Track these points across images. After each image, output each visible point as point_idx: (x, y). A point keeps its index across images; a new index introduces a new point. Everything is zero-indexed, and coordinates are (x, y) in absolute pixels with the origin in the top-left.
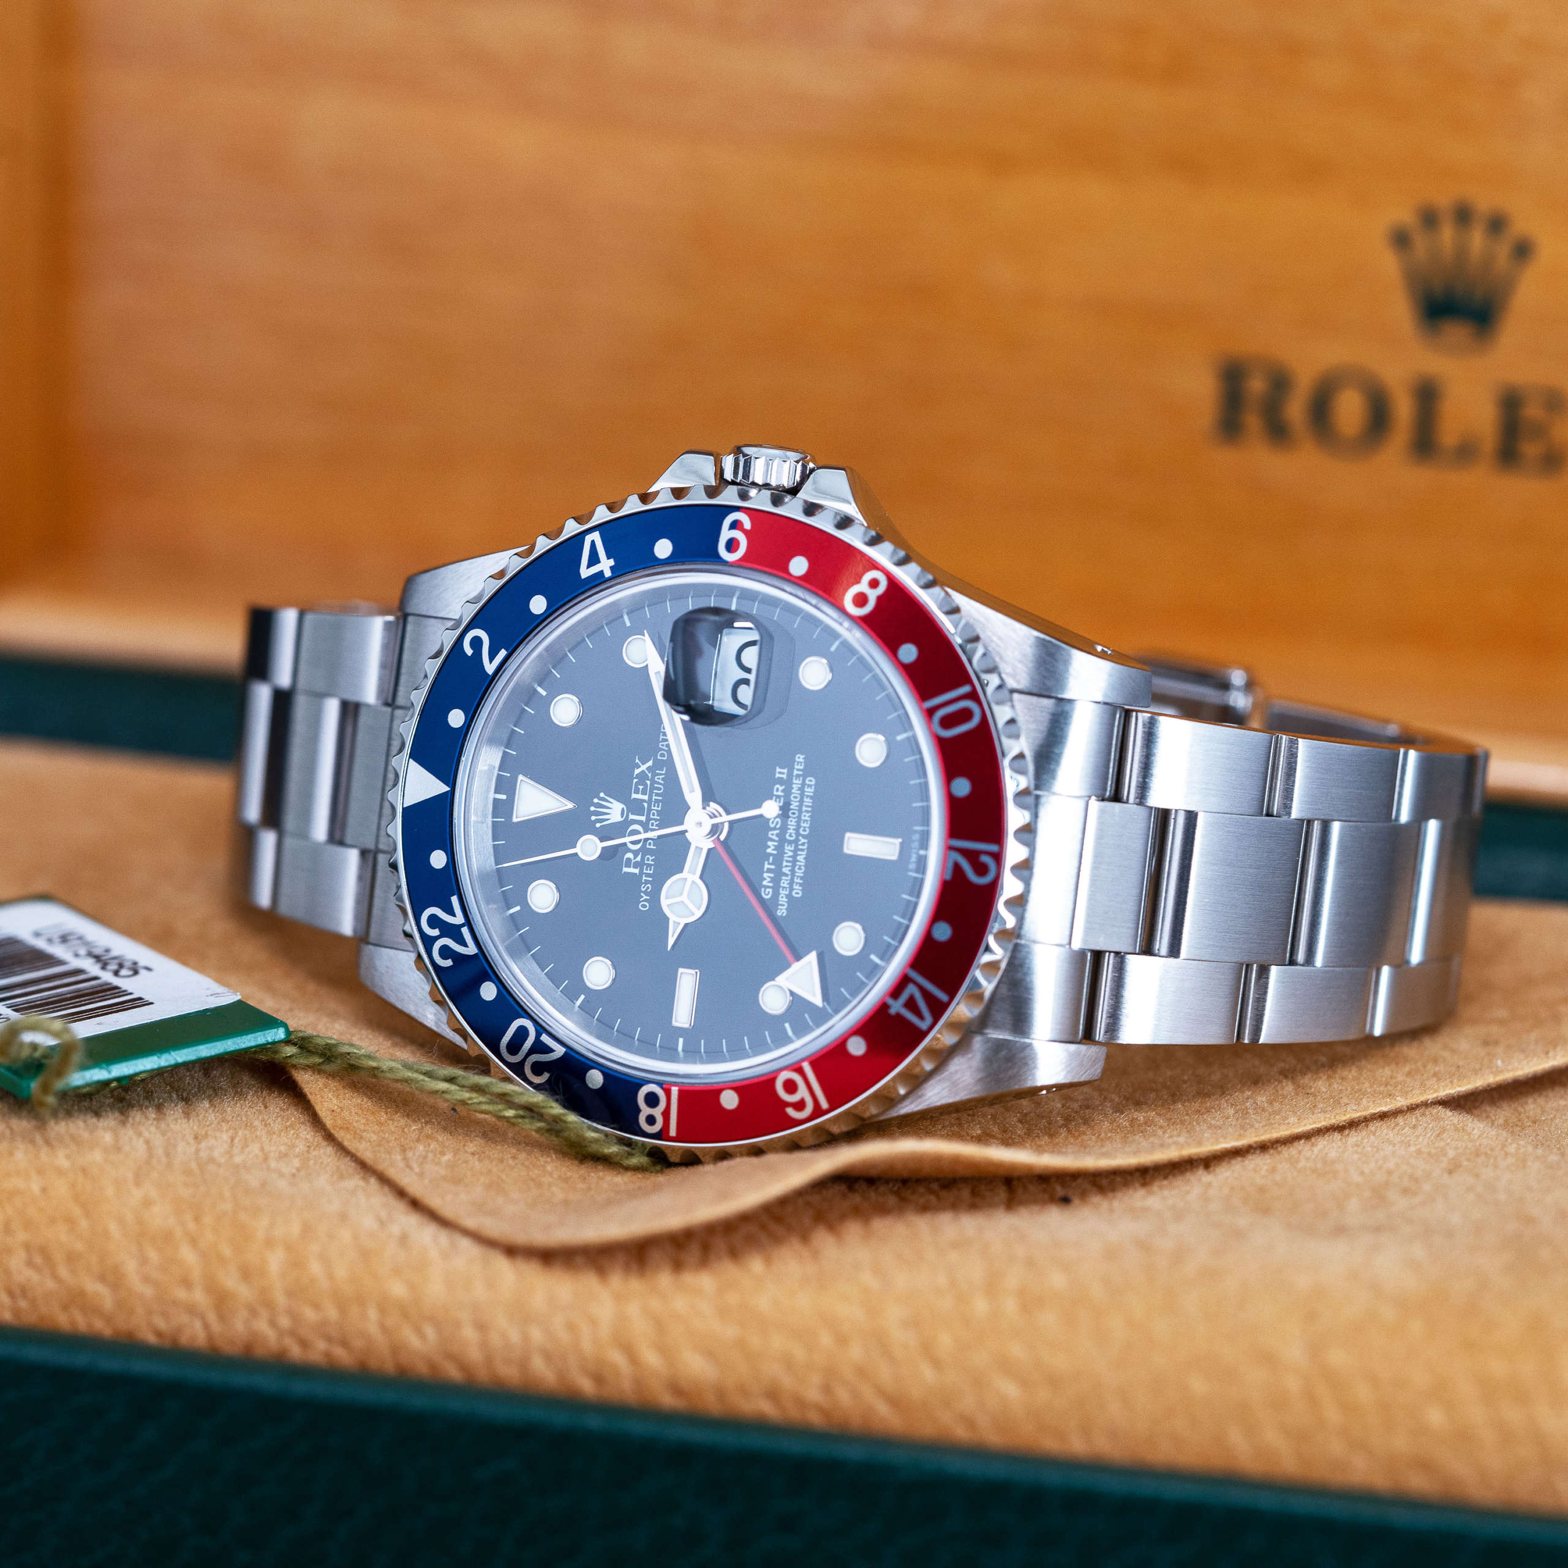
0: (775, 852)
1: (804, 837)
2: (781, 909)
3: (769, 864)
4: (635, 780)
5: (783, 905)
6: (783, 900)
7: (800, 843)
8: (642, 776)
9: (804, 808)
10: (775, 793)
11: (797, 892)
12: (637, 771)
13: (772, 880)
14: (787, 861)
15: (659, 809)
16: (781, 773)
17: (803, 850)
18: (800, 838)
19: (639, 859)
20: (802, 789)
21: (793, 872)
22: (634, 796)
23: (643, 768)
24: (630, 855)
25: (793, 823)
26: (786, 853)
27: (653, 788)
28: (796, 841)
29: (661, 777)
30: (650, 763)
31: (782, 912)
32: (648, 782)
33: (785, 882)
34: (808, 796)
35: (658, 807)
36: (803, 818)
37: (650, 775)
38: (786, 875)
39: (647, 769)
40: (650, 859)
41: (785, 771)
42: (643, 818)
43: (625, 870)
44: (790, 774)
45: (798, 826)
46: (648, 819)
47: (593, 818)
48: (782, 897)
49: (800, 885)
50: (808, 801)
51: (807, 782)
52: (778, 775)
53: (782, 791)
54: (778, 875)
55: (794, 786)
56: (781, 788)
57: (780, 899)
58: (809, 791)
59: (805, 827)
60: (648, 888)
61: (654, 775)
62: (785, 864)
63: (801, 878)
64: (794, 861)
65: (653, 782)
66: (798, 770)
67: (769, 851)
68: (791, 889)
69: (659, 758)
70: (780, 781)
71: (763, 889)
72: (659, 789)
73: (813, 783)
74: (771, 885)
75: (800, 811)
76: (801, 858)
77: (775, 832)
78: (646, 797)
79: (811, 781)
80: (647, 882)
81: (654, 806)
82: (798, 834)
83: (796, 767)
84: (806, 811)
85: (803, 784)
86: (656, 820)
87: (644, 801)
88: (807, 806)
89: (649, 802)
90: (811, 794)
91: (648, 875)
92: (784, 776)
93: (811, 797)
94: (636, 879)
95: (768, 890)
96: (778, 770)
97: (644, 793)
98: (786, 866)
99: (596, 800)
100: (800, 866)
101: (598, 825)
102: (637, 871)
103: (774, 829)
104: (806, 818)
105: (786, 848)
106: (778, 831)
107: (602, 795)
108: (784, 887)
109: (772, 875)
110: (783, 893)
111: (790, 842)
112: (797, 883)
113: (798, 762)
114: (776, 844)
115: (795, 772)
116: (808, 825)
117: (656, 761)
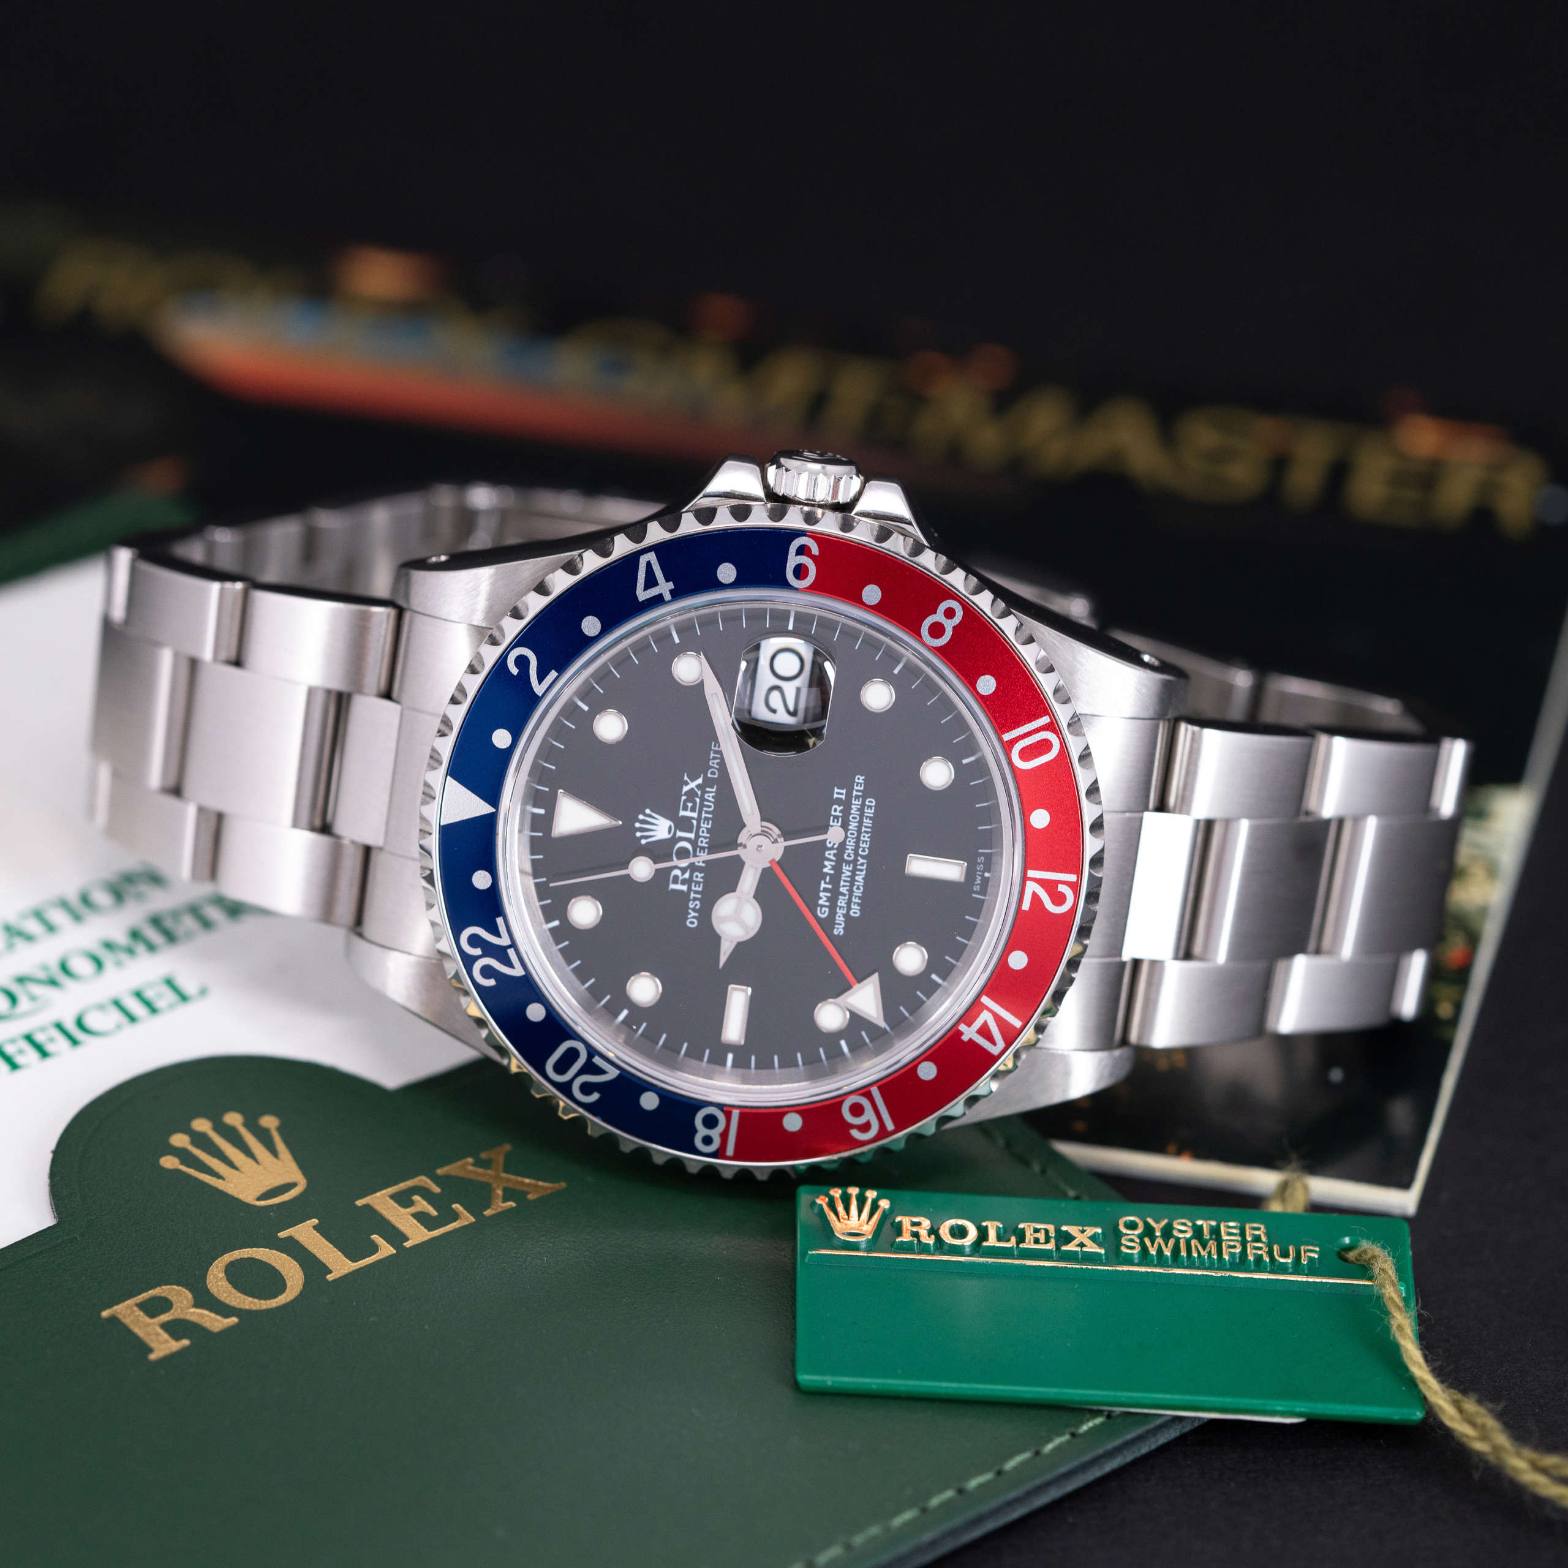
0: (832, 872)
1: (863, 857)
2: (838, 929)
3: (825, 883)
4: (684, 798)
5: (840, 924)
6: (840, 919)
7: (859, 863)
8: (691, 794)
9: (864, 829)
10: (833, 813)
11: (855, 911)
12: (686, 789)
13: (829, 899)
14: (845, 881)
15: (709, 826)
16: (839, 793)
17: (861, 870)
18: (859, 858)
19: (687, 875)
20: (861, 810)
21: (851, 892)
22: (682, 813)
23: (693, 785)
24: (677, 872)
25: (852, 843)
26: (844, 873)
27: (702, 805)
28: (855, 861)
29: (711, 795)
30: (700, 781)
31: (839, 930)
32: (698, 800)
33: (842, 902)
34: (867, 817)
35: (708, 824)
36: (862, 838)
37: (699, 793)
38: (844, 895)
39: (697, 786)
40: (699, 876)
41: (844, 791)
42: (692, 836)
43: (672, 886)
44: (849, 795)
45: (857, 847)
46: (697, 836)
47: (638, 834)
48: (839, 917)
49: (859, 904)
50: (867, 822)
51: (867, 803)
52: (835, 796)
53: (840, 812)
54: (835, 894)
55: (853, 806)
56: (839, 809)
57: (837, 918)
58: (869, 812)
59: (864, 848)
60: (696, 905)
61: (704, 792)
62: (842, 883)
63: (860, 898)
64: (852, 881)
65: (703, 799)
66: (857, 791)
67: (825, 870)
68: (849, 908)
69: (709, 775)
70: (839, 802)
71: (819, 908)
72: (709, 807)
73: (874, 804)
74: (827, 904)
75: (859, 832)
76: (860, 878)
77: (832, 852)
78: (695, 815)
79: (871, 802)
80: (695, 899)
81: (704, 823)
82: (856, 854)
83: (855, 788)
84: (865, 832)
85: (863, 805)
86: (705, 838)
87: (694, 818)
88: (866, 827)
89: (699, 820)
90: (872, 815)
91: (696, 892)
92: (843, 797)
93: (871, 818)
94: (684, 897)
95: (824, 909)
96: (836, 790)
97: (693, 810)
98: (844, 886)
99: (641, 817)
100: (858, 886)
101: (643, 842)
102: (684, 888)
103: (832, 848)
104: (866, 839)
105: (844, 867)
106: (835, 851)
107: (648, 811)
108: (840, 907)
109: (829, 895)
110: (840, 912)
111: (848, 863)
112: (855, 903)
113: (858, 783)
114: (833, 863)
115: (855, 793)
116: (868, 846)
117: (706, 779)
